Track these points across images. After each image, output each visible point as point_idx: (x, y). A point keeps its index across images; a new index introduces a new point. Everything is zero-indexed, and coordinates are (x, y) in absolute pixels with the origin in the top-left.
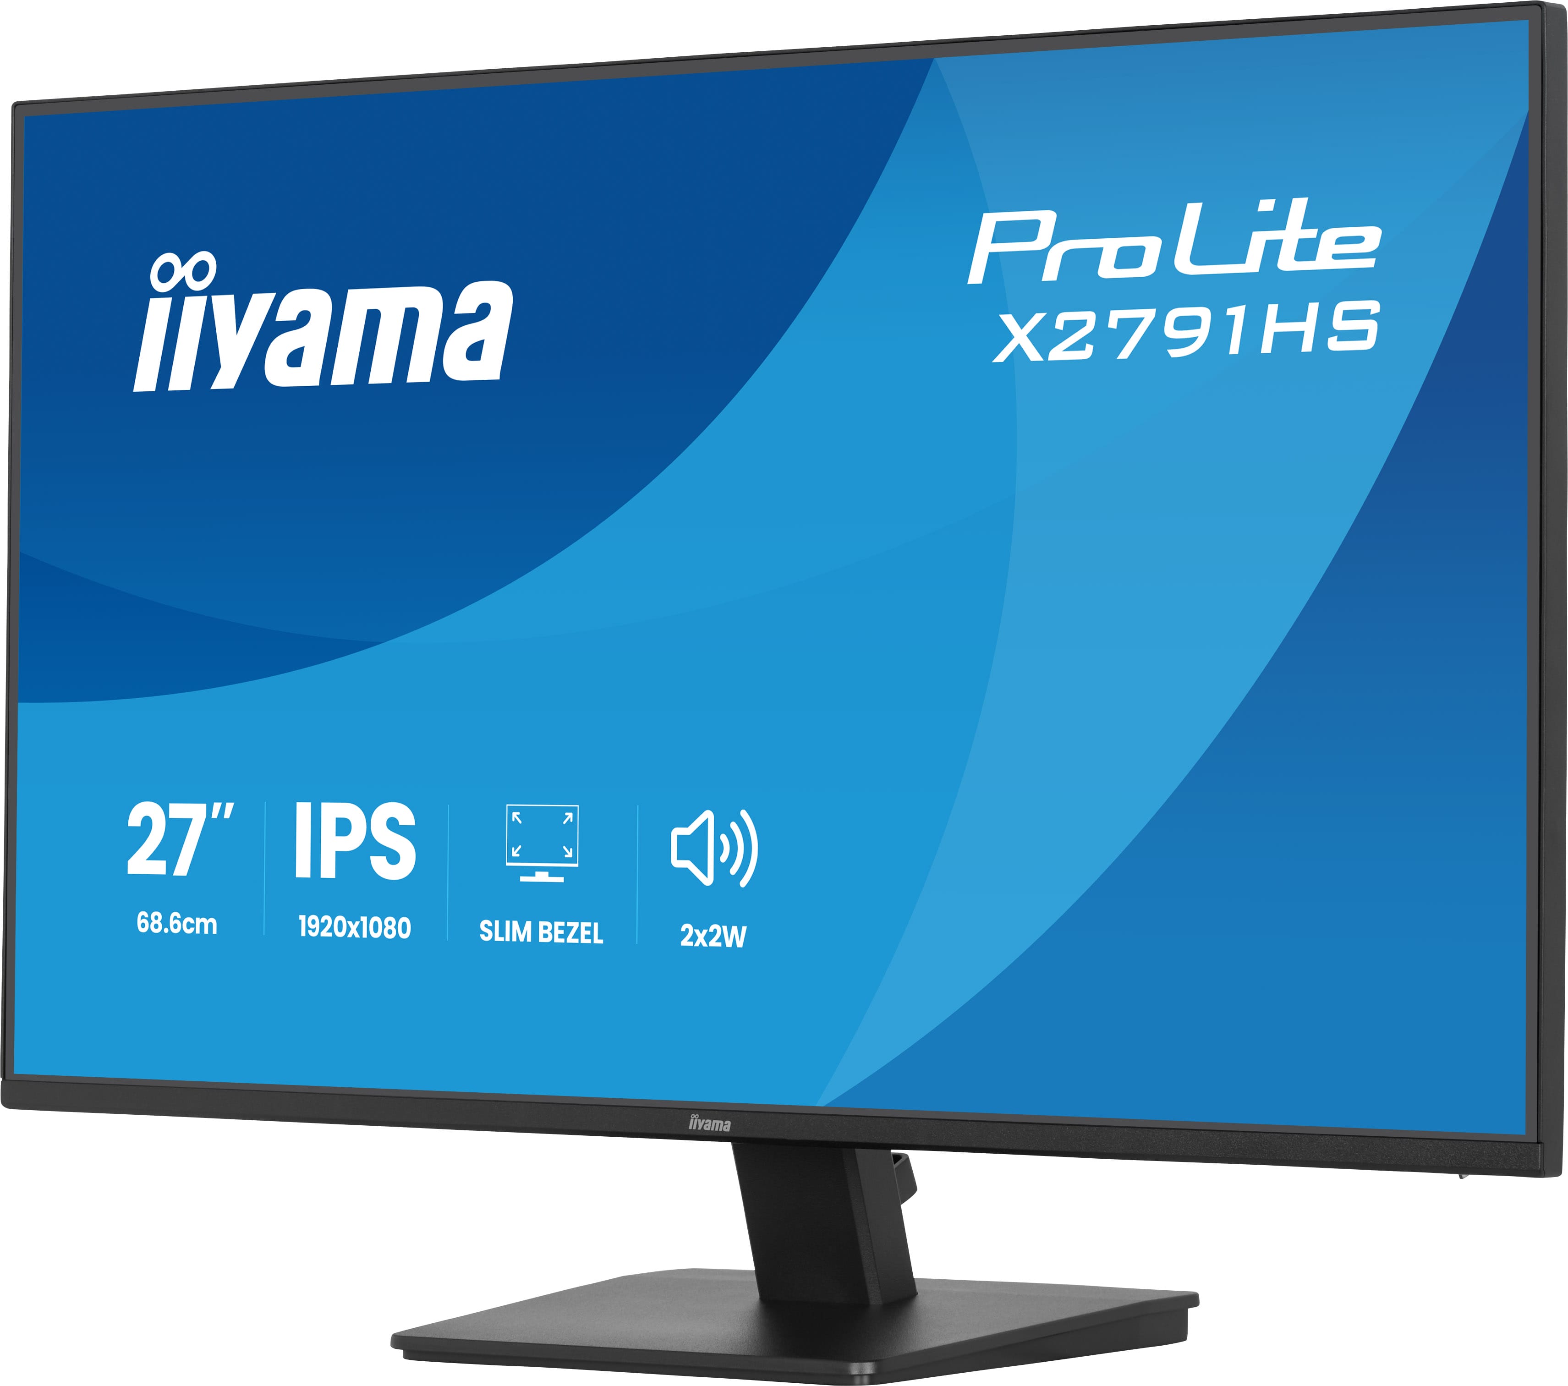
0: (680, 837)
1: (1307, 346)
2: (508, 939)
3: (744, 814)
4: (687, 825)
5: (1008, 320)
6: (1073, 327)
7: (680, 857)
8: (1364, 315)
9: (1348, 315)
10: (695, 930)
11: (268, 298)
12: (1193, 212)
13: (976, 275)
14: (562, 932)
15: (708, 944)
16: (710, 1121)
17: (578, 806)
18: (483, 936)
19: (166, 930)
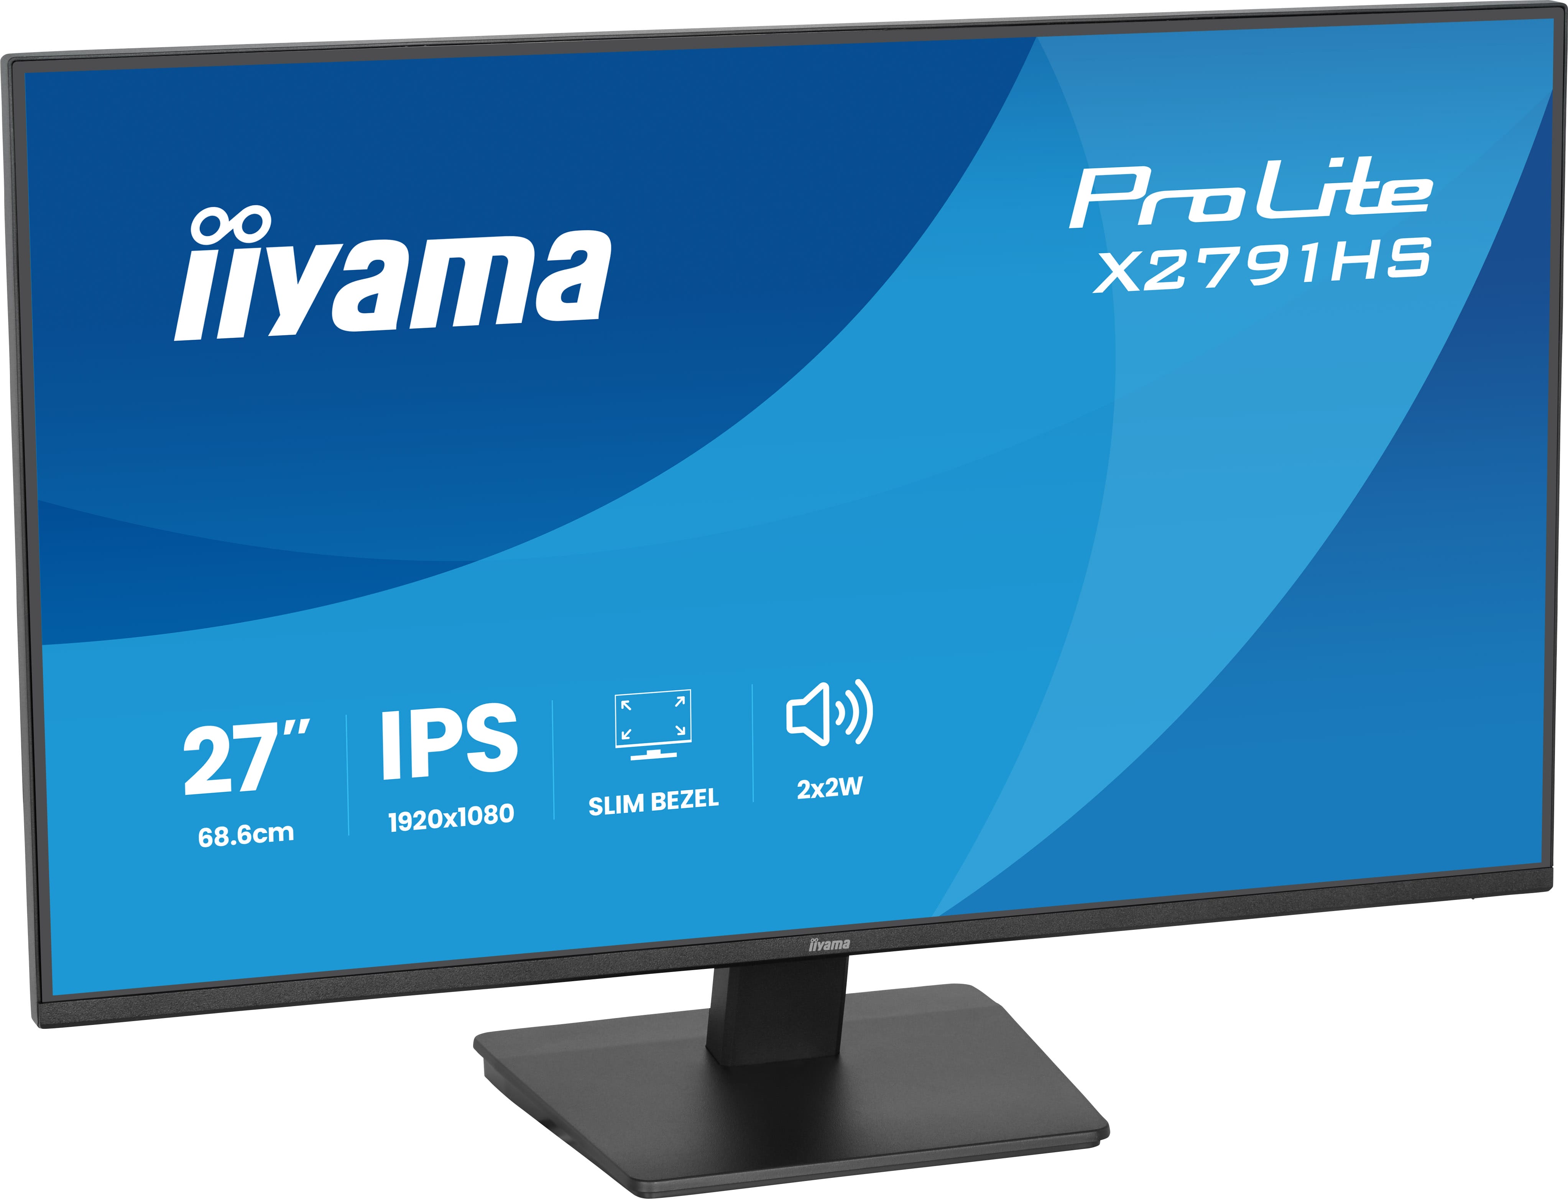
0: (795, 709)
1: (1370, 274)
2: (619, 811)
3: (859, 683)
4: (802, 697)
5: (1108, 258)
6: (1165, 263)
7: (795, 724)
8: (1418, 249)
9: (1405, 249)
10: (812, 785)
11: (335, 249)
12: (1273, 168)
13: (1078, 220)
14: (676, 800)
15: (825, 795)
16: (829, 942)
17: (690, 690)
18: (592, 813)
19: (234, 843)
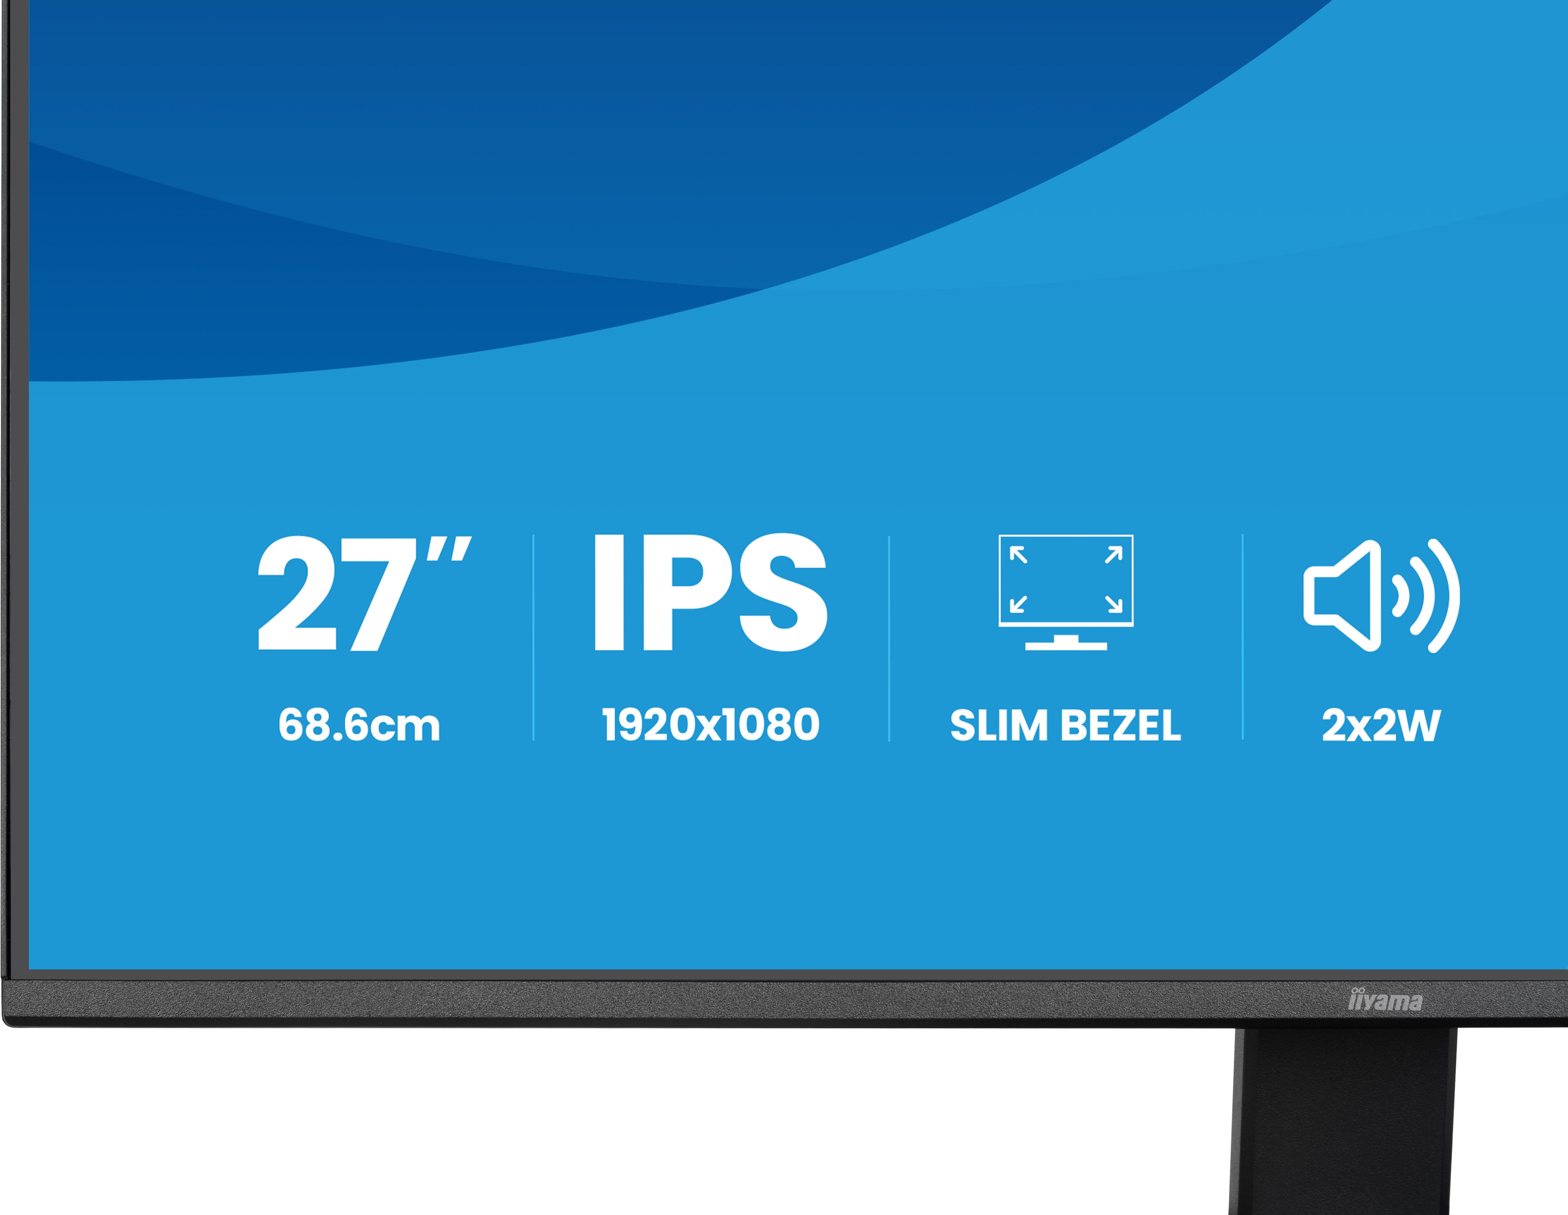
0: (1319, 582)
2: (1003, 737)
3: (1435, 545)
4: (1332, 563)
7: (1318, 610)
10: (1349, 718)
14: (1105, 725)
15: (1372, 737)
16: (1385, 997)
17: (1132, 536)
18: (956, 735)
19: (338, 737)
